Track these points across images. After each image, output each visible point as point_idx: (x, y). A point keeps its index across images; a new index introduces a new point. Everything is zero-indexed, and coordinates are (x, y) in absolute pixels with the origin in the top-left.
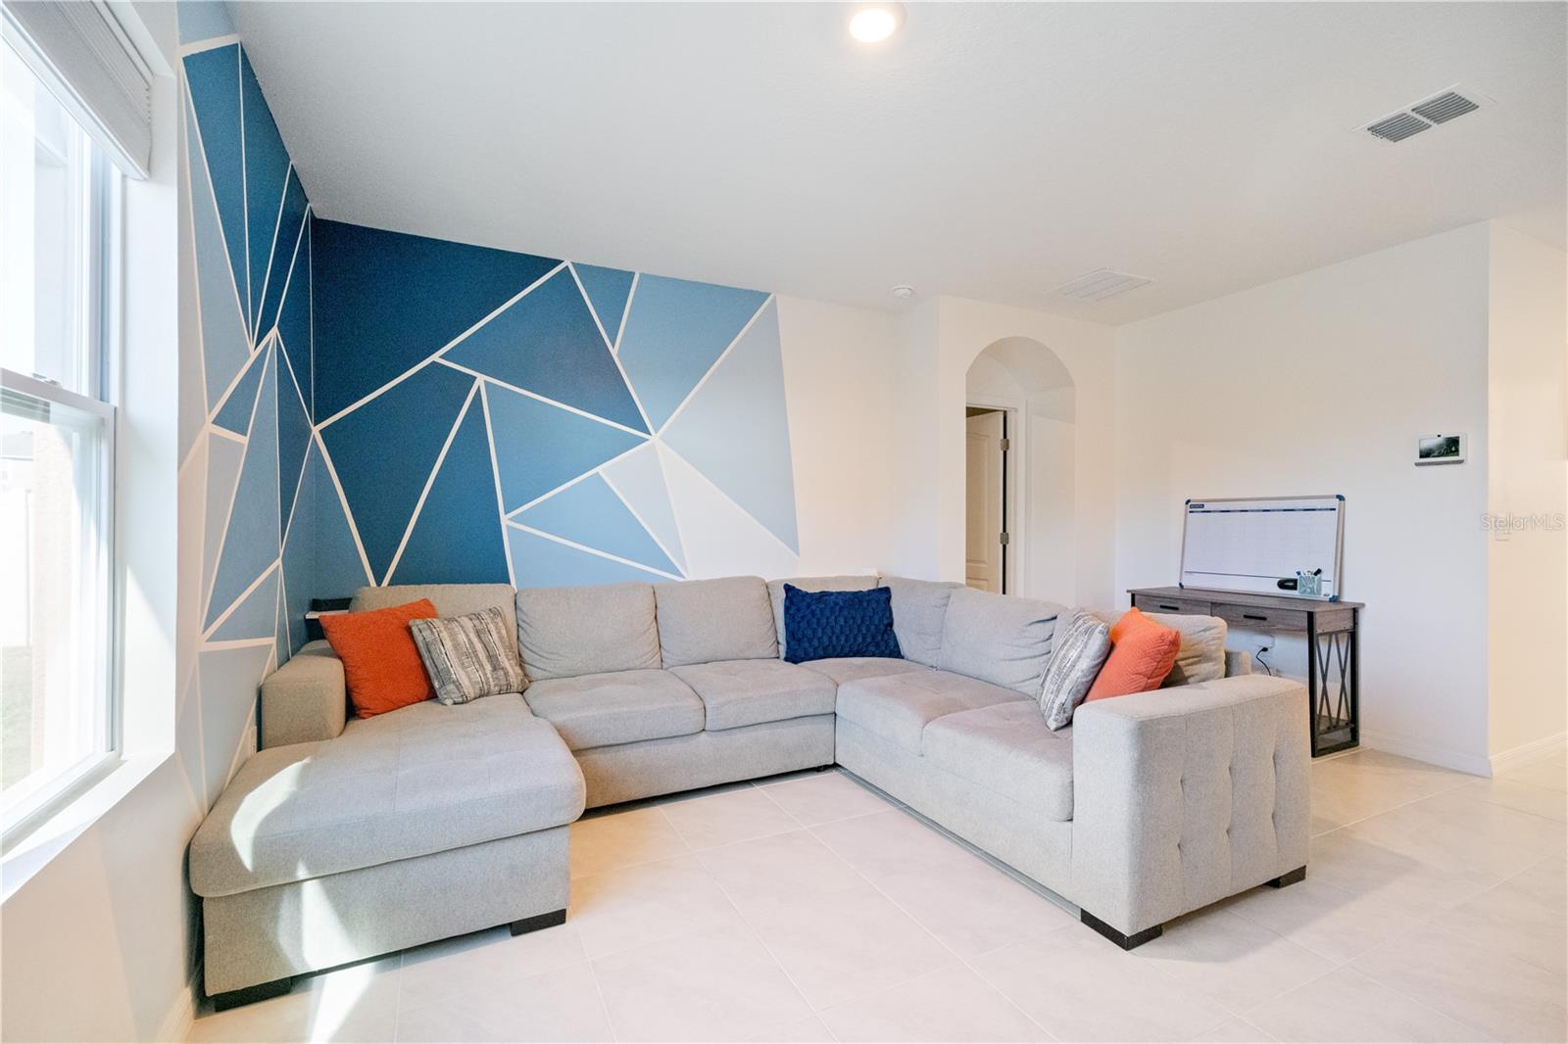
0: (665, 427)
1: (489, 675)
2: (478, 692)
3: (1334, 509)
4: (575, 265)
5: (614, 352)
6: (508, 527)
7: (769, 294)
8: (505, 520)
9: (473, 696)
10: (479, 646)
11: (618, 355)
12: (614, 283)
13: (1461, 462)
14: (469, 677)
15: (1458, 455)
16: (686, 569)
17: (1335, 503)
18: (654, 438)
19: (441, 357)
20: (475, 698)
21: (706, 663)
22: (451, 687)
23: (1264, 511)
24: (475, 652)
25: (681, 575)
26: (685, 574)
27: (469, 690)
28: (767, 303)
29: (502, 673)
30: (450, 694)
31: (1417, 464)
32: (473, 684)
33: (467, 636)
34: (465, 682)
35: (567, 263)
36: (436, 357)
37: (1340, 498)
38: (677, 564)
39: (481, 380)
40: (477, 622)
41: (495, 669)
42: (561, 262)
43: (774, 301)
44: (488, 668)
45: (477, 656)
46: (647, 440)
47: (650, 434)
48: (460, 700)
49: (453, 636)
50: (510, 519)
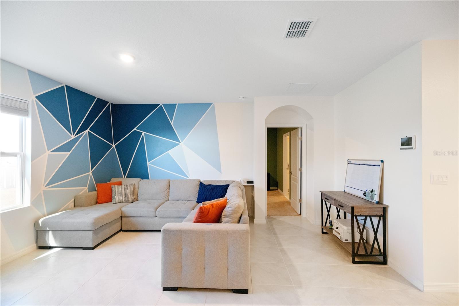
0: (184, 141)
1: (123, 198)
2: (119, 201)
3: (380, 166)
4: (163, 105)
5: (172, 123)
6: (149, 165)
7: (212, 103)
8: (148, 163)
9: (118, 202)
10: (123, 192)
11: (173, 124)
12: (171, 107)
13: (412, 148)
14: (118, 198)
15: (411, 145)
16: (190, 176)
17: (380, 163)
18: (182, 144)
19: (136, 129)
20: (119, 203)
21: (178, 200)
22: (114, 200)
23: (369, 165)
24: (122, 193)
25: (188, 178)
26: (189, 177)
27: (117, 201)
28: (212, 105)
29: (127, 198)
30: (113, 201)
31: (401, 149)
32: (119, 200)
33: (122, 189)
34: (117, 199)
35: (161, 104)
36: (135, 129)
37: (382, 161)
38: (187, 174)
39: (143, 133)
40: (126, 187)
41: (125, 197)
42: (160, 104)
43: (214, 105)
44: (124, 196)
45: (122, 194)
46: (179, 144)
47: (180, 142)
48: (115, 203)
49: (118, 189)
50: (149, 163)
